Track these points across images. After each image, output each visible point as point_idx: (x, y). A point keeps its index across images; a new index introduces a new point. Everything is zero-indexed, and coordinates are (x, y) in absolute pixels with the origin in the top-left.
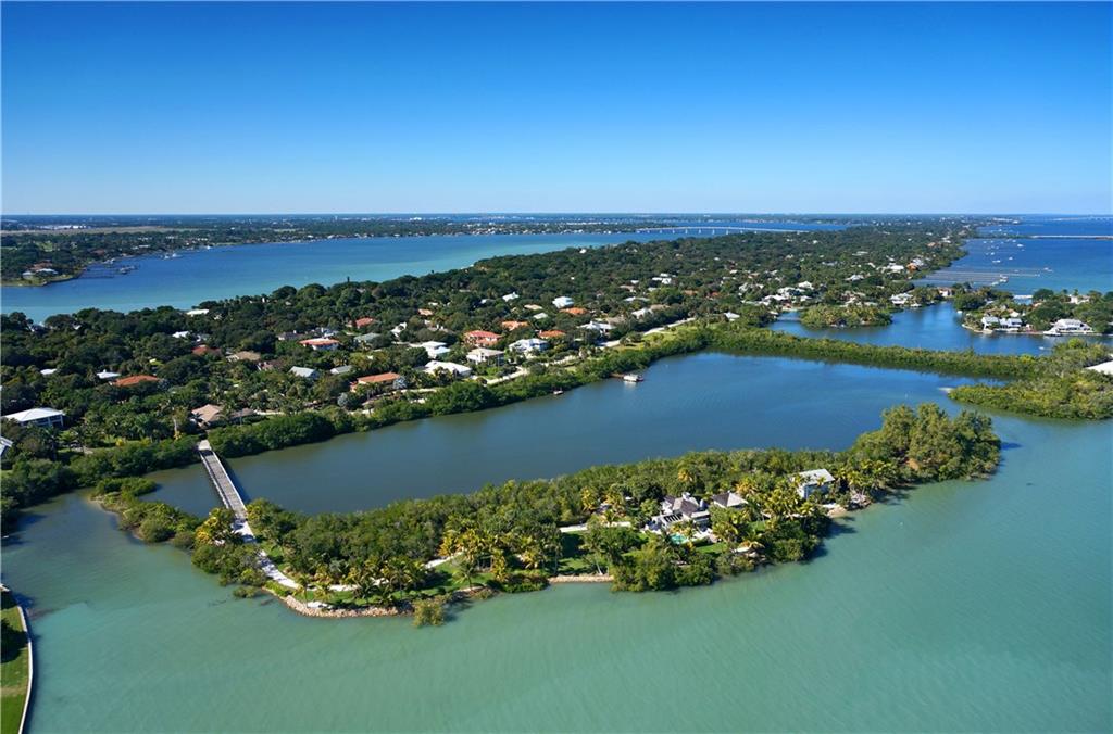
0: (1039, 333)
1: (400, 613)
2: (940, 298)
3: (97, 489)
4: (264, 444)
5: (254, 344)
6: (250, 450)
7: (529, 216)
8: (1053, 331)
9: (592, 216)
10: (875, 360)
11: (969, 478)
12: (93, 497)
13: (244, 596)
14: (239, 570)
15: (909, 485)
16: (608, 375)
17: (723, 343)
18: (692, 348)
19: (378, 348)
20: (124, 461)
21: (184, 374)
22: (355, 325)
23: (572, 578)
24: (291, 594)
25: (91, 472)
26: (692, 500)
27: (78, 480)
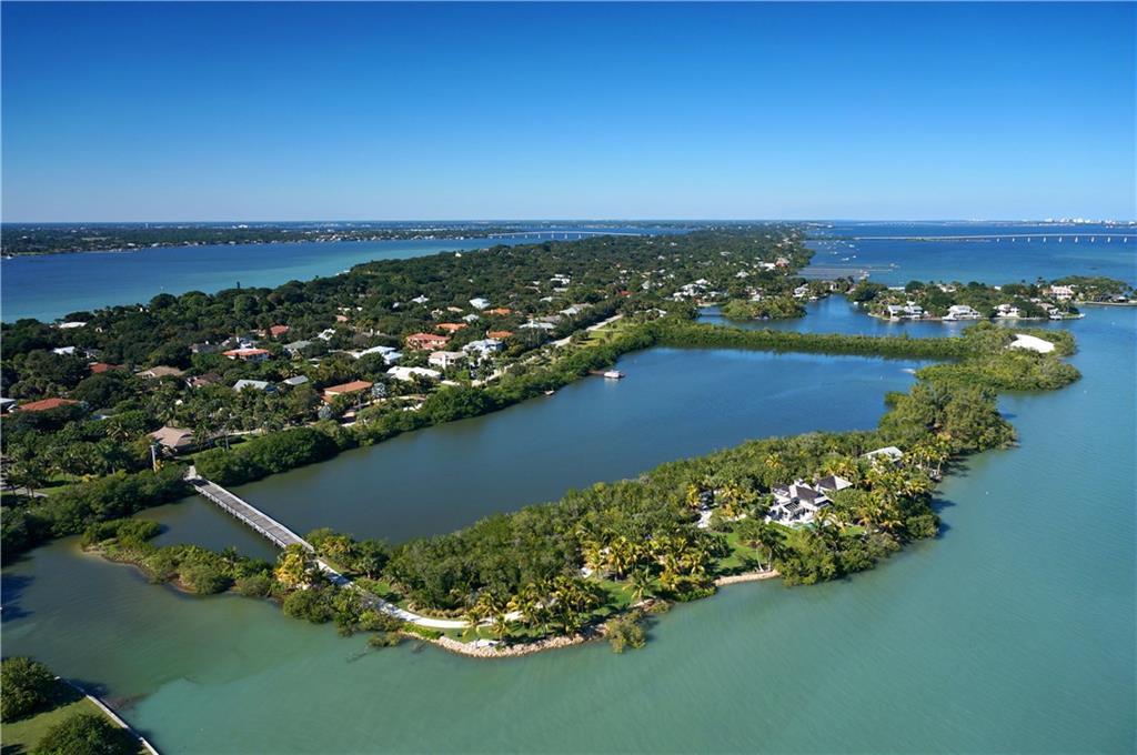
0: (938, 319)
1: (586, 639)
2: (829, 292)
3: (85, 538)
4: (266, 468)
5: (168, 359)
6: (253, 476)
7: (365, 223)
8: (950, 317)
9: (431, 223)
10: (824, 347)
11: (1003, 446)
12: (84, 547)
13: (386, 644)
14: (355, 616)
15: (959, 457)
16: (586, 373)
17: (672, 337)
18: (646, 343)
19: (313, 356)
20: (105, 500)
21: (107, 394)
22: (269, 333)
23: (735, 578)
24: (443, 635)
25: (68, 516)
26: (806, 486)
27: (53, 528)
